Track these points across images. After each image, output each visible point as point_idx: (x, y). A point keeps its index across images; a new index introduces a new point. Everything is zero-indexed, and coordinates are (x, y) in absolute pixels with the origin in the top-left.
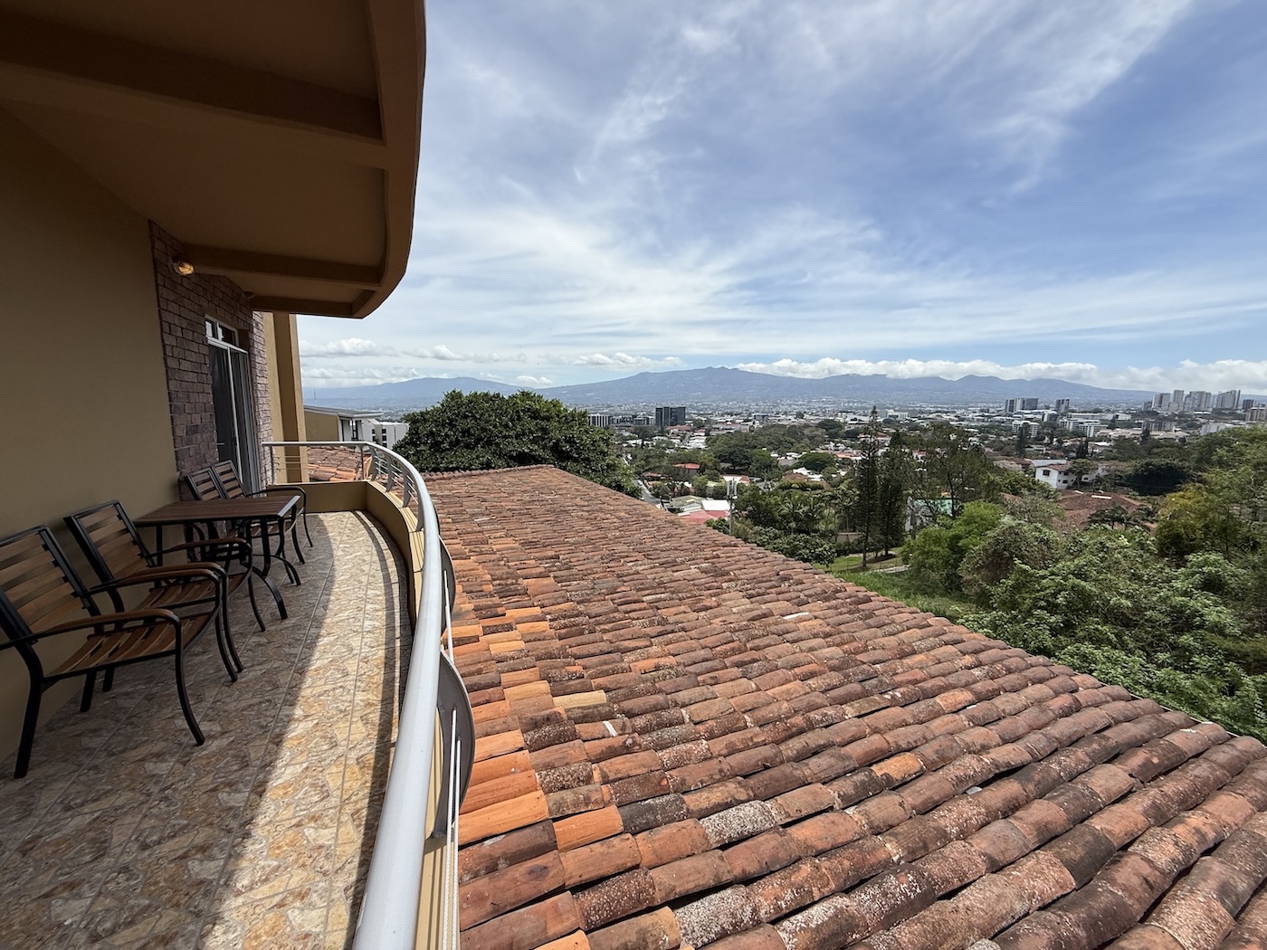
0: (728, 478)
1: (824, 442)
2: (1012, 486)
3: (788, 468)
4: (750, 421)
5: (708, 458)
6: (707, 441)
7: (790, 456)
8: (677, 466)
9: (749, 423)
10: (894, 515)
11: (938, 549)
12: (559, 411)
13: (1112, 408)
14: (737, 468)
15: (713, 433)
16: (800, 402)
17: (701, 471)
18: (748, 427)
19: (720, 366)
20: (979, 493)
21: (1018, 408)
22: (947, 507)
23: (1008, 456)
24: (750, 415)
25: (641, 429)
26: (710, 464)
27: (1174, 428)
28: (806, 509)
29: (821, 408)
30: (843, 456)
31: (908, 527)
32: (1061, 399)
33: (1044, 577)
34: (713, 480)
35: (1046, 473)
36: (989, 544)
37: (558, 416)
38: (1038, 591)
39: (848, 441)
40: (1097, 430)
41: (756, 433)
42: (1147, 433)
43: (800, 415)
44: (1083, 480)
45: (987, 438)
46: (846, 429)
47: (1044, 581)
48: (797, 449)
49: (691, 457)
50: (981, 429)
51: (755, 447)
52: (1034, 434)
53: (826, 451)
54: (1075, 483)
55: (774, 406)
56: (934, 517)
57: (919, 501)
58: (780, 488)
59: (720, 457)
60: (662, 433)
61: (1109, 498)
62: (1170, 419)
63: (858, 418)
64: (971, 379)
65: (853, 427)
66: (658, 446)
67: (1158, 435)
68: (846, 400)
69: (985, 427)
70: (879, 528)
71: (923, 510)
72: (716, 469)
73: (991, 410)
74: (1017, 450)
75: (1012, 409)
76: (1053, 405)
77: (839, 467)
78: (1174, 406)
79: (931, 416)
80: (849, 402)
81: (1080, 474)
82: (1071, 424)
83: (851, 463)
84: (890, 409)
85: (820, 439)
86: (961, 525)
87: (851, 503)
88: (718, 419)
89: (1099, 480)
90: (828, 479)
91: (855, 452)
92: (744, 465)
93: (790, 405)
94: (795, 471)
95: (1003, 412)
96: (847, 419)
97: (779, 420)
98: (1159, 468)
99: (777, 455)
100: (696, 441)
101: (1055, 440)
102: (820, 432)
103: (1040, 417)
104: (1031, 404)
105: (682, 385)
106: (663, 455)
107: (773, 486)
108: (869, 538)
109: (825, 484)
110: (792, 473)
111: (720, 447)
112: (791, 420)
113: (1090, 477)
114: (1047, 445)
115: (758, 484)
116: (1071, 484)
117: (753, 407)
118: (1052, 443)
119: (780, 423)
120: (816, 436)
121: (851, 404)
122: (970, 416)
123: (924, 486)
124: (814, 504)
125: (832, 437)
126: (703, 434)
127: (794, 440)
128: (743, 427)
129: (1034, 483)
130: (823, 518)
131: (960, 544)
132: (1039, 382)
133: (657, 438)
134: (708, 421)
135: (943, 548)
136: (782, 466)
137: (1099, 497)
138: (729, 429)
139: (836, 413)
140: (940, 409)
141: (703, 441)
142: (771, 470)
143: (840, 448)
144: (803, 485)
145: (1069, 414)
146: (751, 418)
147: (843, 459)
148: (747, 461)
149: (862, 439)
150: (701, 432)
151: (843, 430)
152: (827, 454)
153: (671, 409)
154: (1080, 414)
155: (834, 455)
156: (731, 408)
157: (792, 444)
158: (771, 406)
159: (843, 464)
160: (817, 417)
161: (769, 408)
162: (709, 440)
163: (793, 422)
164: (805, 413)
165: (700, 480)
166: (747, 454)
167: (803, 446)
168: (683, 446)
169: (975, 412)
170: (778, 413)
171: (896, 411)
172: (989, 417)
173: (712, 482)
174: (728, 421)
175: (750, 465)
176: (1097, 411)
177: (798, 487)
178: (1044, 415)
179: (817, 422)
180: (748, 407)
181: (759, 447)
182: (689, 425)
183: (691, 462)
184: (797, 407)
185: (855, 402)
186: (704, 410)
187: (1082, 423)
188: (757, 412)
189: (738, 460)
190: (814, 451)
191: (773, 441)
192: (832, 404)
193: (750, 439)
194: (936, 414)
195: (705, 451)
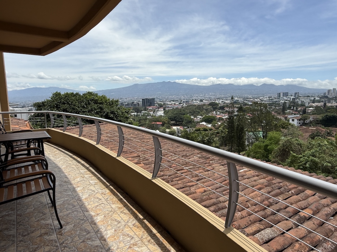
0: (175, 128)
1: (211, 111)
2: (282, 126)
3: (198, 122)
4: (182, 103)
5: (166, 119)
6: (164, 112)
7: (199, 117)
8: (153, 123)
9: (181, 104)
10: (242, 139)
11: (260, 150)
12: (106, 100)
13: (313, 95)
14: (177, 123)
15: (167, 109)
16: (201, 95)
17: (163, 125)
18: (181, 106)
19: (168, 81)
20: (272, 129)
21: (282, 96)
22: (261, 134)
23: (280, 114)
24: (181, 101)
25: (136, 108)
26: (166, 122)
27: (334, 102)
28: (207, 138)
29: (209, 98)
30: (219, 117)
31: (247, 143)
32: (296, 92)
33: (301, 158)
34: (168, 128)
35: (293, 120)
37: (106, 102)
38: (299, 163)
39: (221, 111)
40: (309, 103)
41: (184, 108)
42: (325, 104)
43: (201, 101)
44: (305, 122)
45: (271, 108)
46: (220, 105)
48: (201, 114)
49: (158, 119)
50: (270, 105)
51: (184, 114)
52: (287, 105)
53: (213, 115)
54: (303, 124)
55: (191, 97)
56: (257, 139)
57: (251, 133)
58: (196, 130)
59: (170, 119)
60: (145, 110)
61: (315, 128)
62: (332, 99)
63: (224, 101)
64: (264, 85)
65: (222, 105)
66: (143, 115)
67: (329, 105)
68: (219, 94)
69: (270, 103)
70: (235, 144)
71: (252, 136)
72: (169, 124)
73: (272, 97)
74: (282, 112)
75: (279, 96)
76: (293, 95)
77: (218, 121)
78: (333, 94)
79: (251, 100)
80: (220, 95)
81: (304, 120)
82: (300, 101)
83: (222, 119)
84: (235, 97)
85: (209, 110)
86: (268, 141)
87: (225, 135)
88: (169, 103)
89: (311, 122)
90: (214, 126)
91: (223, 115)
92: (180, 122)
93: (197, 97)
94: (201, 123)
95: (276, 98)
96: (220, 102)
97: (193, 103)
98: (330, 117)
99: (193, 117)
100: (160, 112)
101: (295, 108)
102: (210, 107)
104: (286, 94)
105: (153, 89)
106: (146, 119)
107: (193, 130)
108: (233, 149)
109: (213, 128)
111: (170, 114)
112: (198, 103)
113: (307, 121)
114: (292, 110)
115: (187, 129)
116: (301, 124)
117: (182, 98)
118: (294, 109)
119: (194, 104)
120: (208, 109)
121: (221, 96)
122: (265, 99)
123: (252, 127)
124: (210, 136)
125: (215, 109)
126: (163, 109)
127: (199, 111)
128: (179, 106)
129: (289, 124)
130: (214, 141)
131: (268, 148)
132: (289, 86)
133: (143, 112)
134: (164, 104)
136: (195, 122)
137: (312, 128)
138: (173, 107)
139: (215, 99)
140: (254, 97)
141: (163, 112)
142: (191, 124)
143: (218, 113)
144: (204, 129)
145: (299, 98)
146: (182, 102)
147: (219, 118)
148: (181, 120)
149: (226, 110)
150: (161, 109)
151: (218, 106)
152: (213, 116)
153: (149, 99)
154: (303, 98)
155: (216, 116)
156: (173, 98)
157: (199, 112)
158: (189, 97)
159: (219, 120)
160: (208, 101)
161: (189, 98)
162: (165, 112)
163: (199, 103)
164: (203, 99)
165: (163, 129)
166: (181, 117)
167: (203, 113)
168: (155, 115)
169: (266, 98)
170: (193, 100)
171: (238, 98)
172: (272, 99)
173: (168, 129)
174: (172, 104)
175: (183, 121)
176: (308, 96)
177: (203, 130)
178: (290, 98)
179: (208, 103)
180: (180, 98)
181: (186, 114)
182: (157, 106)
183: (158, 121)
184: (200, 97)
185: (222, 95)
186: (162, 99)
187: (304, 101)
188: (184, 100)
189: (178, 120)
190: (208, 115)
191: (191, 111)
192: (213, 96)
193: (182, 111)
194: (253, 99)
195: (164, 116)
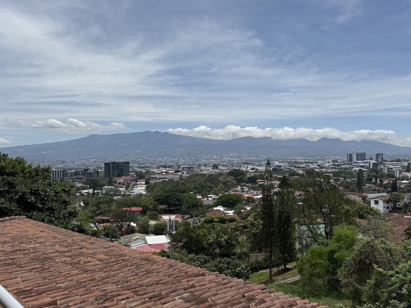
0: (166, 217)
1: (234, 186)
2: (358, 212)
3: (210, 207)
4: (179, 171)
5: (149, 202)
6: (147, 189)
7: (211, 197)
8: (124, 209)
9: (179, 173)
10: (288, 238)
11: (322, 261)
13: (407, 159)
14: (172, 208)
15: (152, 182)
16: (215, 157)
17: (143, 212)
18: (178, 176)
20: (341, 219)
21: (355, 160)
22: (322, 230)
23: (353, 192)
24: (179, 167)
25: (92, 181)
26: (151, 207)
28: (226, 237)
29: (230, 161)
30: (248, 196)
31: (297, 246)
32: (378, 153)
33: (392, 276)
34: (154, 219)
35: (376, 202)
36: (356, 255)
38: (390, 286)
39: (250, 185)
40: (400, 173)
41: (185, 180)
43: (215, 167)
44: (397, 206)
45: (338, 180)
46: (248, 176)
47: (393, 279)
48: (215, 192)
49: (136, 201)
50: (335, 174)
51: (184, 192)
52: (365, 175)
53: (236, 193)
54: (393, 209)
55: (197, 160)
56: (315, 237)
57: (304, 226)
58: (206, 222)
59: (158, 200)
60: (110, 183)
63: (256, 167)
64: (324, 140)
65: (252, 175)
66: (107, 194)
68: (246, 155)
69: (336, 172)
70: (278, 249)
71: (306, 233)
72: (155, 210)
73: (339, 161)
74: (357, 187)
75: (351, 160)
76: (374, 157)
77: (246, 204)
79: (302, 166)
80: (248, 157)
81: (395, 202)
82: (386, 169)
83: (253, 201)
84: (275, 161)
85: (230, 184)
86: (334, 242)
87: (258, 231)
88: (156, 171)
89: (406, 206)
90: (238, 213)
91: (255, 192)
92: (177, 206)
93: (208, 159)
94: (215, 208)
95: (346, 162)
96: (248, 169)
97: (201, 171)
99: (201, 197)
100: (139, 188)
101: (378, 180)
102: (230, 178)
103: (367, 165)
104: (362, 156)
105: (126, 145)
106: (111, 201)
107: (200, 221)
108: (273, 257)
109: (237, 217)
110: (213, 210)
111: (158, 193)
112: (208, 170)
113: (400, 204)
114: (375, 183)
115: (189, 220)
116: (391, 209)
117: (181, 161)
118: (377, 182)
119: (201, 173)
120: (228, 181)
121: (250, 158)
122: (327, 165)
123: (305, 215)
124: (232, 233)
125: (239, 182)
126: (144, 183)
127: (212, 185)
128: (175, 176)
129: (371, 210)
130: (239, 243)
131: (335, 257)
132: (365, 142)
133: (106, 187)
134: (147, 172)
135: (325, 260)
136: (205, 205)
137: (408, 217)
138: (164, 178)
139: (240, 165)
140: (307, 161)
141: (144, 188)
142: (197, 209)
143: (245, 190)
144: (220, 219)
145: (384, 162)
146: (180, 169)
147: (248, 198)
148: (179, 203)
149: (260, 183)
150: (142, 181)
151: (246, 177)
152: (237, 195)
153: (118, 163)
154: (390, 163)
155: (241, 195)
156: (164, 162)
157: (211, 188)
158: (194, 160)
159: (248, 202)
160: (228, 168)
161: (193, 162)
162: (149, 188)
163: (211, 172)
164: (219, 164)
165: (143, 220)
166: (179, 197)
167: (219, 190)
168: (128, 193)
169: (329, 163)
170: (200, 165)
171: (279, 162)
172: (338, 165)
173: (153, 221)
174: (163, 172)
175: (181, 205)
176: (399, 160)
177: (218, 220)
178: (370, 164)
179: (228, 171)
180: (177, 161)
181: (187, 191)
182: (133, 176)
183: (135, 205)
184: (213, 161)
185: (253, 157)
186: (144, 164)
187: (392, 169)
188: (185, 165)
189: (172, 202)
190: (227, 193)
191: (197, 186)
192: (237, 158)
193: (180, 186)
194: (306, 164)
195: (145, 195)
